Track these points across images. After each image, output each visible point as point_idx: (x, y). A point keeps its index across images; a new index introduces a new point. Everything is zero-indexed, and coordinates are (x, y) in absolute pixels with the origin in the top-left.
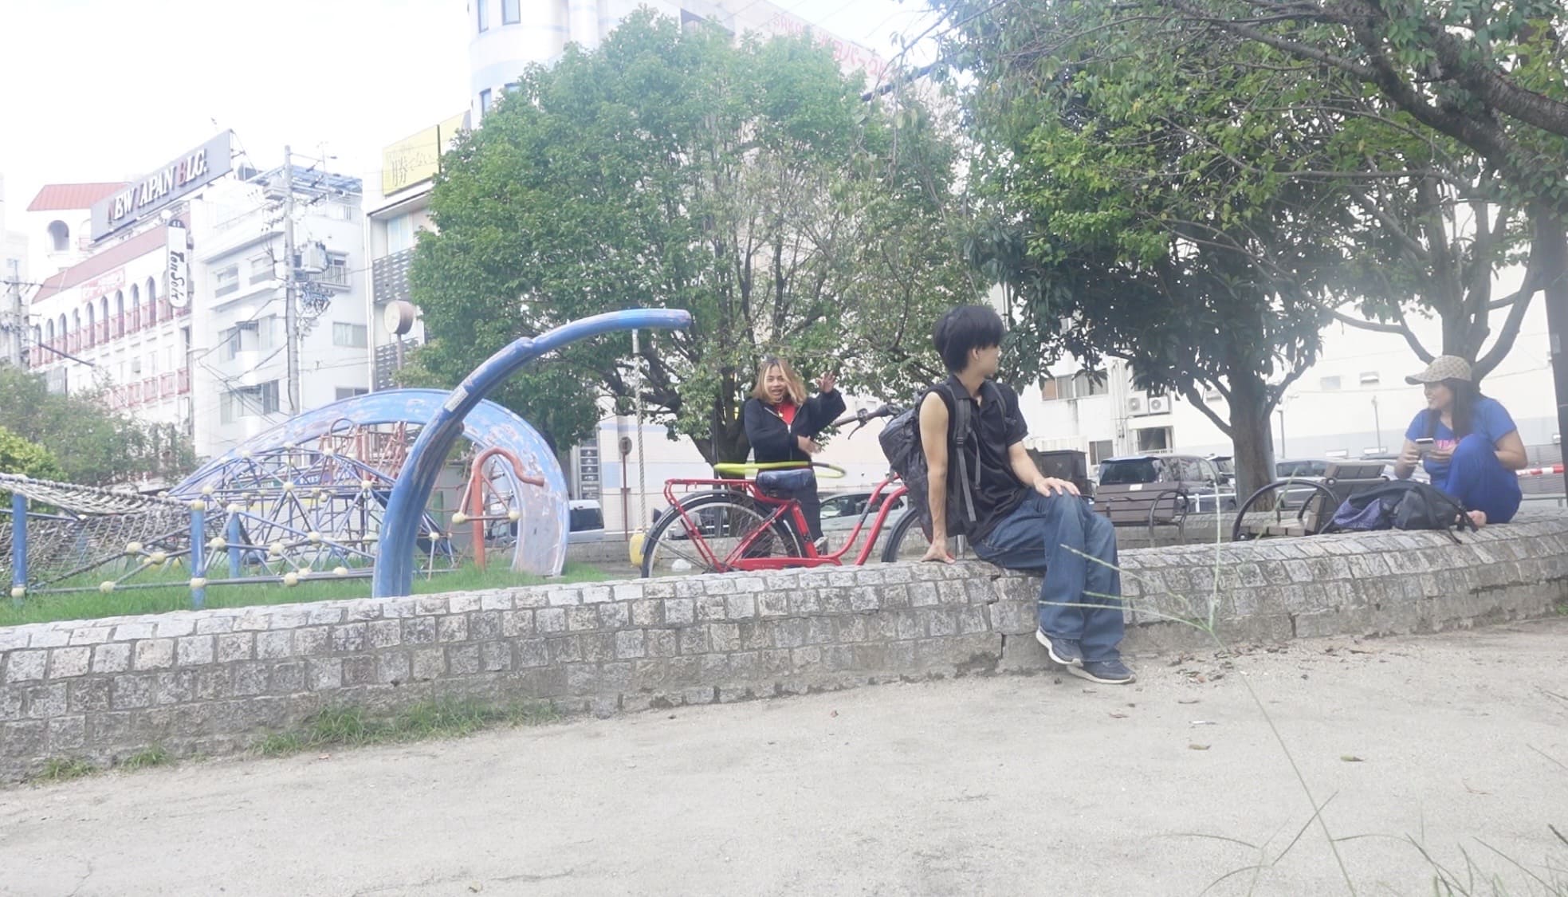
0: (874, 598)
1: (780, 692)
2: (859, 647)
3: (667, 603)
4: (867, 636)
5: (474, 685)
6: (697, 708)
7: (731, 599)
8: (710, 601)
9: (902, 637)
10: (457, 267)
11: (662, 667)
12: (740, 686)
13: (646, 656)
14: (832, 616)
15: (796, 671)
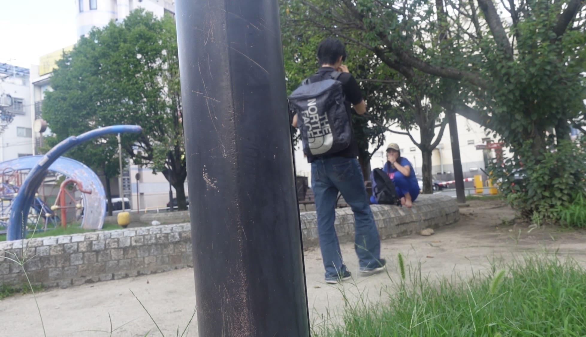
0: (178, 237)
1: (139, 274)
2: (171, 256)
3: (94, 242)
4: (174, 251)
5: (6, 279)
6: (105, 282)
7: (121, 240)
8: (112, 241)
9: (188, 250)
10: (60, 106)
11: (90, 267)
12: (123, 273)
13: (83, 263)
14: (161, 244)
15: (146, 266)
